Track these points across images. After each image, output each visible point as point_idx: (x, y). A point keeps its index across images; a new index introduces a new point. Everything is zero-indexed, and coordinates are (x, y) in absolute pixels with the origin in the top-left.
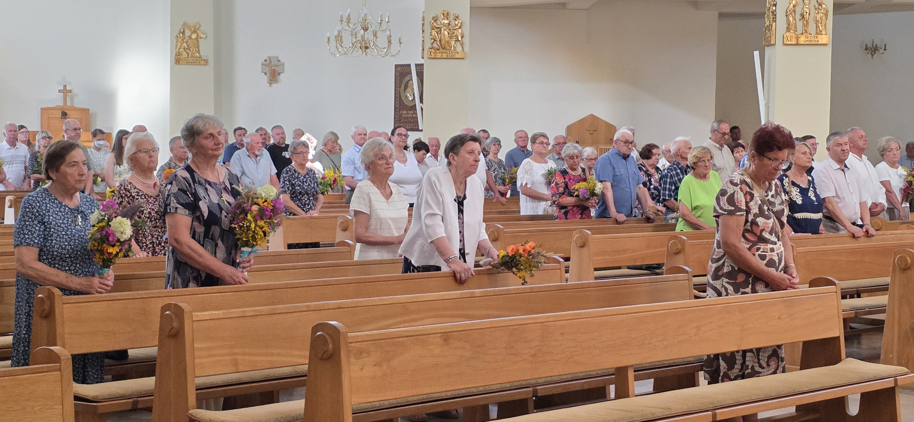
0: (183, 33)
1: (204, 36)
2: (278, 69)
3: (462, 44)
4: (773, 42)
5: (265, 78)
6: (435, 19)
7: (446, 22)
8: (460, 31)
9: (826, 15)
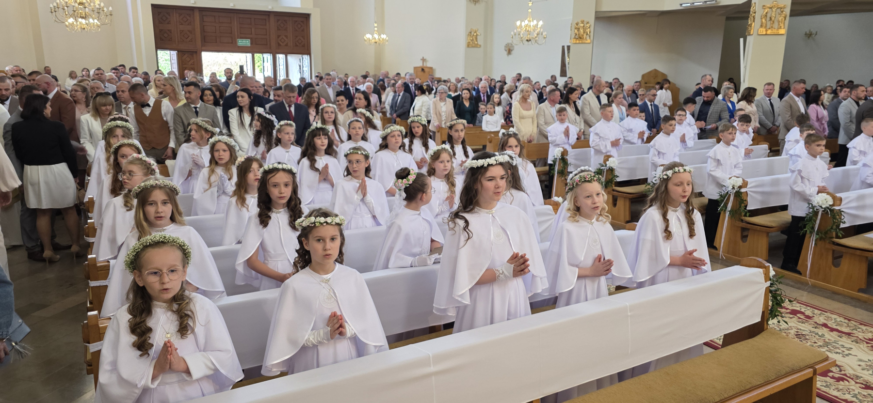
0: (471, 33)
1: (479, 34)
2: (511, 48)
3: (590, 36)
4: (751, 33)
5: (506, 53)
6: (577, 24)
7: (582, 25)
8: (589, 29)
9: (785, 18)
